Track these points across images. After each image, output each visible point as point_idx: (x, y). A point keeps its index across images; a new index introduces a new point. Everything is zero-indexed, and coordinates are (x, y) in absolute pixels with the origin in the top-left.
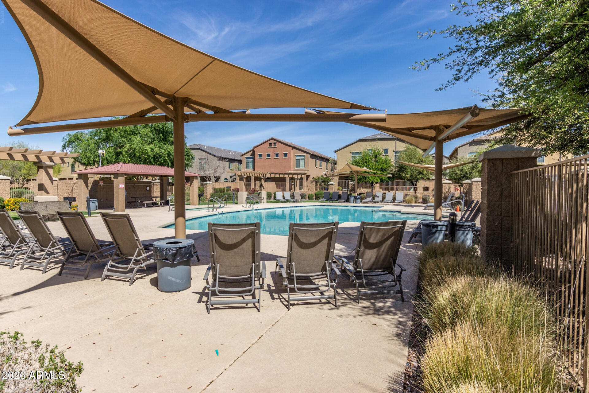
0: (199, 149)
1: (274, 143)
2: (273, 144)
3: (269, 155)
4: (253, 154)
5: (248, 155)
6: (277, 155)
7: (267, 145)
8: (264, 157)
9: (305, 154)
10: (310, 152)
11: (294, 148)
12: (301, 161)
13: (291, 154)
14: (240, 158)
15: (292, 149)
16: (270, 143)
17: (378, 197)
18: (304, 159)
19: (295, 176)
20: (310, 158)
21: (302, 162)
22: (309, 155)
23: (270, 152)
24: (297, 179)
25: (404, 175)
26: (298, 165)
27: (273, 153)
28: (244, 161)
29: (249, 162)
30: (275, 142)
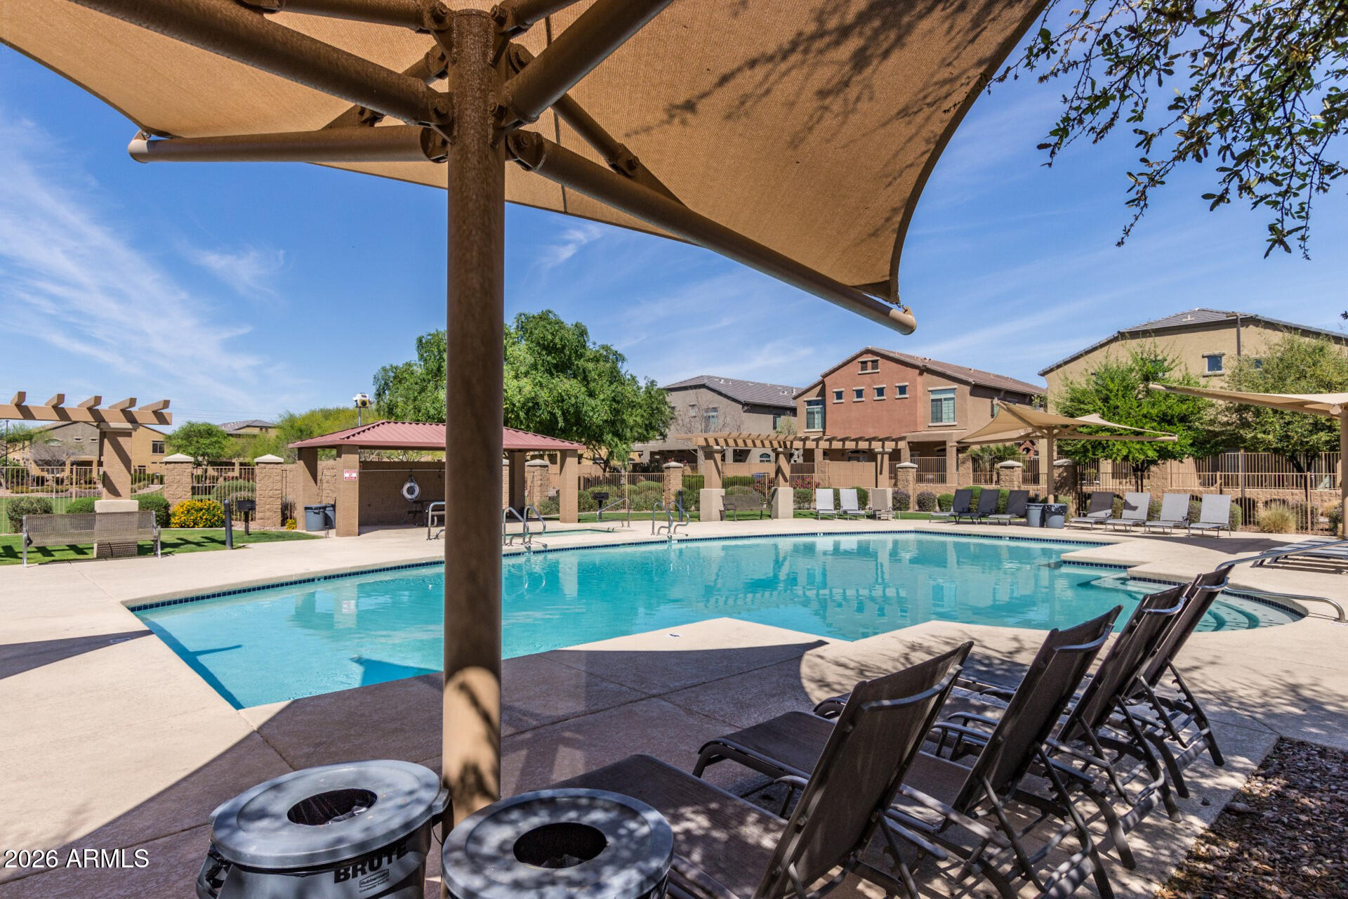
0: (703, 386)
1: (872, 361)
2: (870, 364)
3: (859, 393)
4: (822, 393)
5: (812, 396)
6: (880, 392)
7: (855, 368)
8: (849, 397)
9: (955, 386)
10: (971, 380)
11: (924, 370)
12: (945, 404)
13: (915, 387)
14: (792, 404)
15: (921, 374)
16: (862, 363)
17: (1135, 508)
18: (953, 399)
19: (877, 446)
20: (972, 394)
21: (947, 408)
22: (967, 389)
23: (863, 384)
24: (883, 454)
25: (1249, 436)
26: (937, 416)
27: (870, 386)
28: (802, 409)
29: (813, 413)
30: (876, 358)
